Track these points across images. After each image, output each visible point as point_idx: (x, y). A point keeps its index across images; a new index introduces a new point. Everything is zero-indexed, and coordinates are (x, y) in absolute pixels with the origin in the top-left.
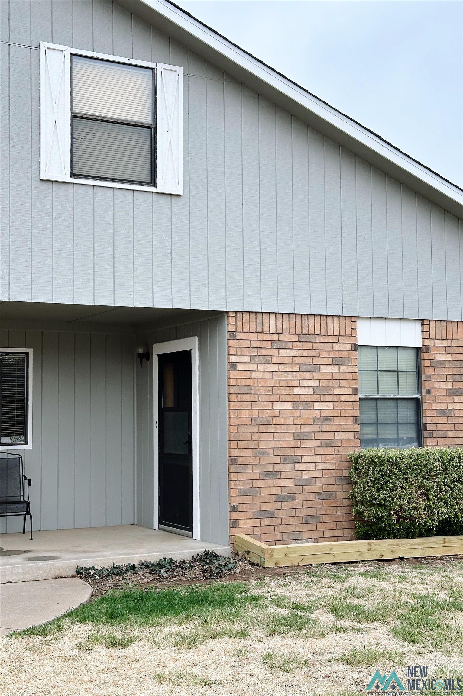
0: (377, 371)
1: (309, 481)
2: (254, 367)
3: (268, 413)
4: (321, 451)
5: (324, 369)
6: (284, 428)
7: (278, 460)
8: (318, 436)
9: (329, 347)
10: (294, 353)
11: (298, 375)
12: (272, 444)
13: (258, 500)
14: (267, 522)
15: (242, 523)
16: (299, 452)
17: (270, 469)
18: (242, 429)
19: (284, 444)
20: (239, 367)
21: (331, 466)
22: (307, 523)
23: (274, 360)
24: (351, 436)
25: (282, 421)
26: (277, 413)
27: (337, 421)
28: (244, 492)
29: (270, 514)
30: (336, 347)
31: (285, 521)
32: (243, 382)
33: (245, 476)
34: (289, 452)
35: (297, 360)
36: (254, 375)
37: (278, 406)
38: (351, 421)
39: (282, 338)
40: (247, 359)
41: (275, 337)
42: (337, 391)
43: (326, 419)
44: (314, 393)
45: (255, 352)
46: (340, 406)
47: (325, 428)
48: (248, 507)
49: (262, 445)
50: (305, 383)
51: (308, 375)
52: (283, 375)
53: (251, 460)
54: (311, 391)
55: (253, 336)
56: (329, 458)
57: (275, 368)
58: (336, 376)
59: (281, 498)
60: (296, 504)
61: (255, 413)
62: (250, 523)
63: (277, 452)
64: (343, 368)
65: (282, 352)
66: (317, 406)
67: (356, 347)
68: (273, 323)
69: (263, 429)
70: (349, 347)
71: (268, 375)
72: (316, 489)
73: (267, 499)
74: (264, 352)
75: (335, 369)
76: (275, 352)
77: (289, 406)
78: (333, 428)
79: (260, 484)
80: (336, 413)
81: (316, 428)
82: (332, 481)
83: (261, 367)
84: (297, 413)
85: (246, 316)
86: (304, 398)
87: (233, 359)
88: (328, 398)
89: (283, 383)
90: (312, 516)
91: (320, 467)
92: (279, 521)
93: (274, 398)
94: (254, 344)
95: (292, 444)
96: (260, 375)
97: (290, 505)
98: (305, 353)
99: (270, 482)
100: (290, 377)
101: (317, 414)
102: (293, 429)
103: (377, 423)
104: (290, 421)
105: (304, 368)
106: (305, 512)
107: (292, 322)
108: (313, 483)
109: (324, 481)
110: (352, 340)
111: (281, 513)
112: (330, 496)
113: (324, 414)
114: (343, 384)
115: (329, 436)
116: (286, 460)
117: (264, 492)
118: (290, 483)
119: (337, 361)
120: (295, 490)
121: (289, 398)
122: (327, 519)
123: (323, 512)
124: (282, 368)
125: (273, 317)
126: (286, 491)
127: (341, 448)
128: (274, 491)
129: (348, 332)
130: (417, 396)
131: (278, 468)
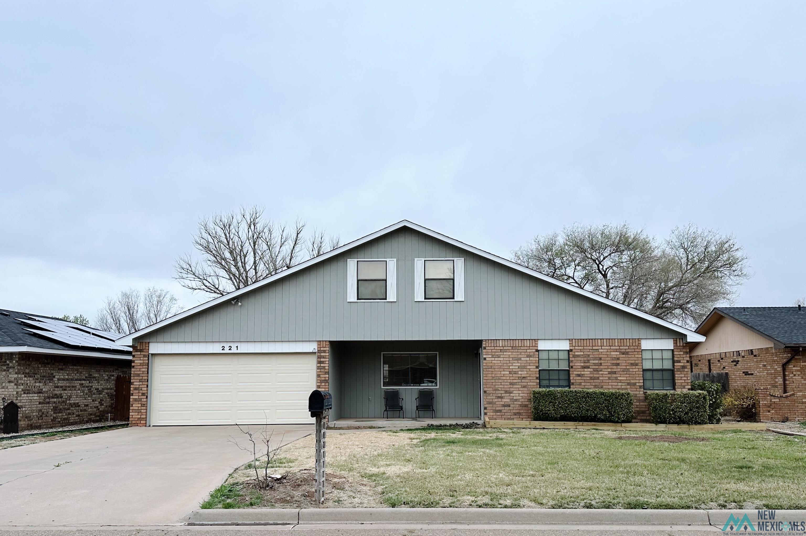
0: (549, 359)
1: (516, 400)
2: (493, 359)
3: (499, 375)
4: (521, 389)
5: (522, 359)
6: (505, 381)
7: (503, 392)
8: (520, 384)
9: (525, 351)
10: (510, 353)
11: (512, 362)
12: (501, 386)
13: (494, 406)
14: (498, 414)
15: (488, 414)
16: (512, 389)
17: (500, 395)
18: (488, 381)
19: (505, 386)
20: (487, 359)
21: (526, 395)
22: (515, 415)
23: (501, 356)
24: (535, 384)
25: (505, 378)
26: (503, 375)
27: (528, 378)
28: (490, 403)
29: (500, 411)
30: (528, 351)
31: (506, 414)
32: (489, 364)
33: (490, 397)
34: (508, 389)
35: (511, 356)
36: (493, 362)
37: (503, 373)
38: (535, 378)
39: (505, 348)
40: (490, 356)
41: (502, 348)
42: (528, 367)
43: (524, 377)
44: (518, 368)
45: (494, 354)
46: (530, 373)
47: (523, 381)
48: (491, 408)
49: (496, 386)
50: (514, 364)
51: (516, 362)
52: (505, 362)
53: (492, 392)
54: (517, 367)
55: (493, 348)
56: (525, 392)
57: (502, 359)
58: (528, 362)
59: (504, 406)
60: (510, 408)
61: (494, 375)
62: (492, 414)
63: (502, 389)
64: (531, 359)
65: (505, 353)
66: (519, 373)
67: (538, 351)
68: (501, 343)
69: (497, 381)
70: (534, 351)
71: (499, 362)
72: (520, 403)
73: (498, 406)
74: (497, 353)
75: (528, 359)
76: (502, 353)
77: (508, 373)
78: (527, 381)
79: (496, 400)
80: (528, 375)
81: (520, 381)
82: (526, 400)
83: (496, 359)
84: (511, 375)
85: (490, 341)
86: (514, 370)
87: (485, 356)
88: (524, 370)
89: (505, 365)
90: (517, 413)
91: (521, 395)
92: (503, 414)
93: (501, 370)
94: (493, 351)
95: (509, 386)
96: (496, 362)
97: (508, 408)
98: (515, 353)
99: (500, 400)
100: (508, 362)
101: (520, 375)
102: (509, 381)
103: (549, 380)
104: (508, 378)
105: (514, 359)
106: (514, 411)
107: (509, 342)
108: (518, 400)
109: (523, 400)
110: (536, 348)
111: (504, 411)
112: (526, 406)
113: (523, 376)
114: (531, 364)
115: (525, 384)
116: (506, 392)
117: (497, 403)
118: (508, 400)
119: (529, 356)
120: (510, 403)
121: (508, 370)
122: (524, 414)
123: (523, 412)
124: (504, 359)
125: (501, 341)
126: (506, 403)
127: (530, 389)
128: (501, 403)
129: (534, 345)
130: (568, 369)
131: (503, 395)
